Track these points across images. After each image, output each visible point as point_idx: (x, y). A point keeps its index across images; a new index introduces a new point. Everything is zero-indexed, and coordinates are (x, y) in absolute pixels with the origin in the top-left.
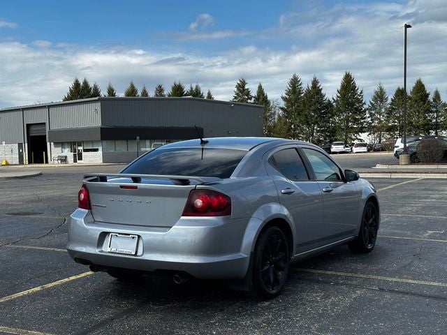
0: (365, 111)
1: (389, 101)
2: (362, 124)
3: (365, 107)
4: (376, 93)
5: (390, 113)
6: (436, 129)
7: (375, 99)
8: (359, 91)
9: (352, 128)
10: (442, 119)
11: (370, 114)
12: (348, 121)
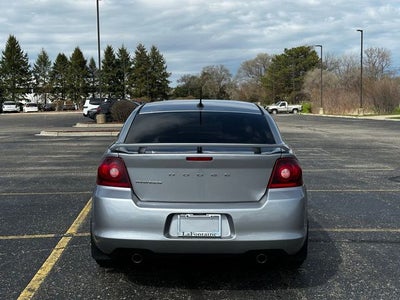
0: (30, 73)
1: (52, 65)
2: (28, 85)
3: (31, 69)
4: (40, 57)
5: (53, 75)
6: (93, 92)
7: (39, 62)
8: (24, 54)
9: (18, 89)
10: (98, 83)
11: (36, 76)
12: (15, 82)
